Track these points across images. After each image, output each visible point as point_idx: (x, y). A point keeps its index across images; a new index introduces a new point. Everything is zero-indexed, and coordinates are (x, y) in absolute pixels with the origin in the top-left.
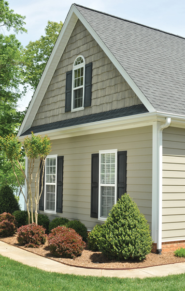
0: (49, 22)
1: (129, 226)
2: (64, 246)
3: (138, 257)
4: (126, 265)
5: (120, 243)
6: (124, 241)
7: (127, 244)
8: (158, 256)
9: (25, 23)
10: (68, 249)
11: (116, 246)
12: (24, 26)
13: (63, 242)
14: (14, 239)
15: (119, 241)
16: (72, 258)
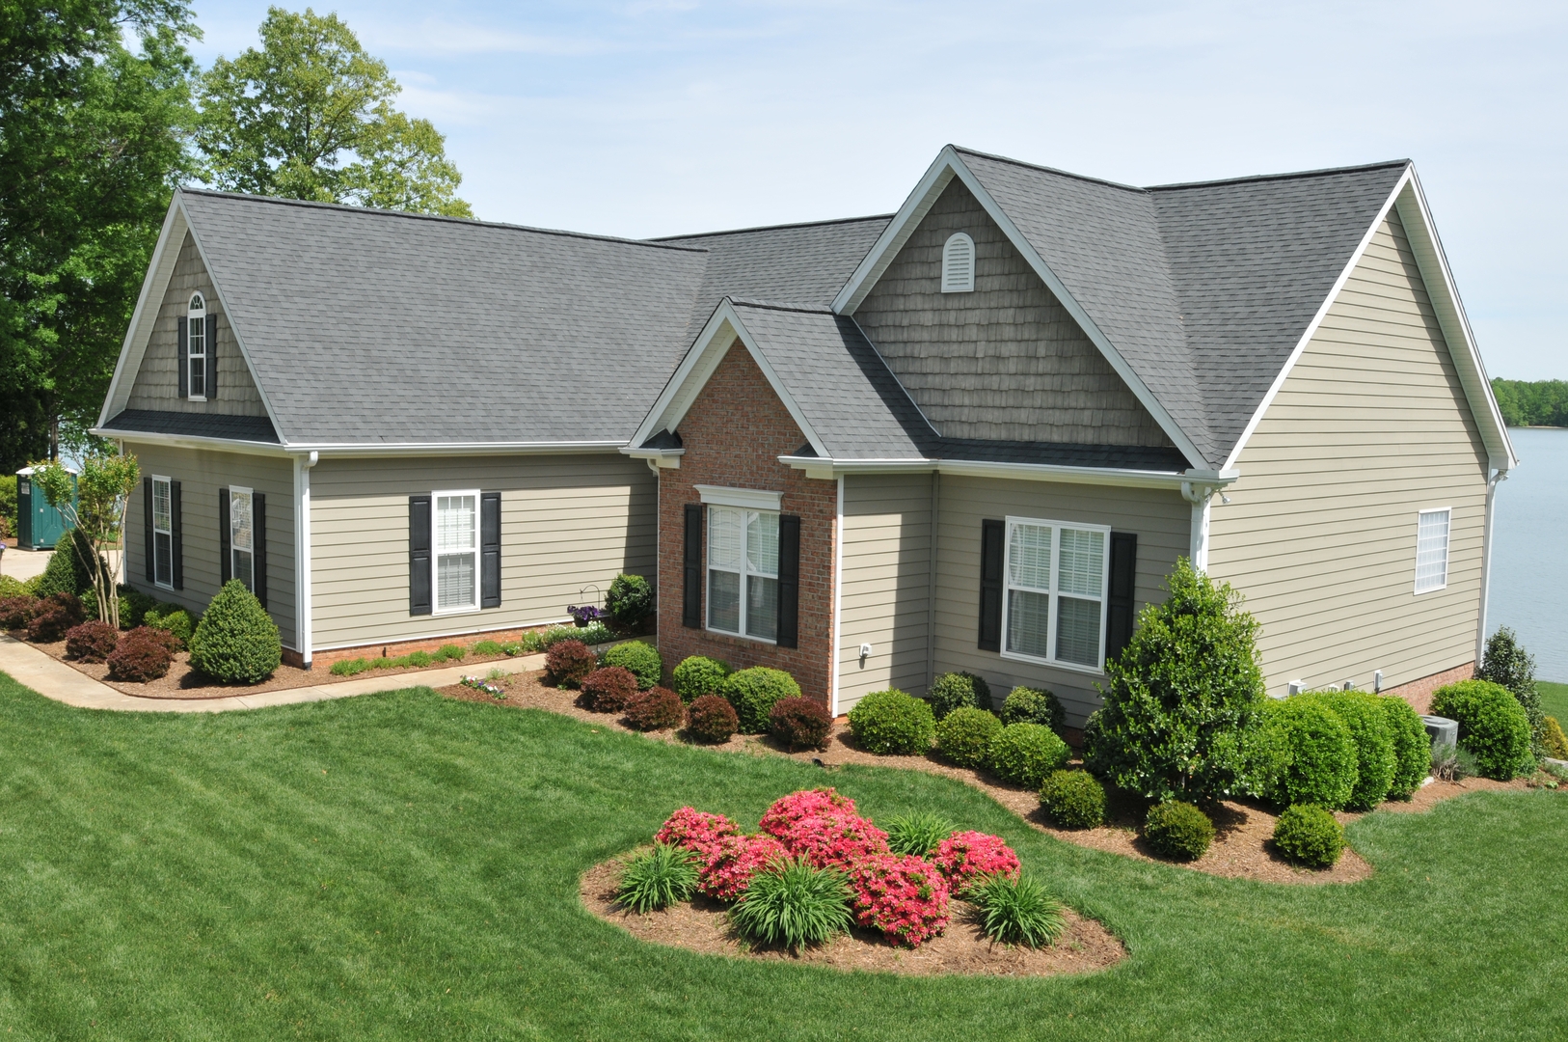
0: (273, 12)
1: (232, 631)
2: (130, 663)
3: (248, 679)
4: (228, 689)
5: (214, 658)
6: (221, 656)
7: (227, 660)
8: (305, 673)
9: (195, 15)
10: (135, 668)
11: (209, 662)
12: (190, 20)
13: (127, 656)
14: (60, 647)
15: (213, 655)
16: (142, 682)
